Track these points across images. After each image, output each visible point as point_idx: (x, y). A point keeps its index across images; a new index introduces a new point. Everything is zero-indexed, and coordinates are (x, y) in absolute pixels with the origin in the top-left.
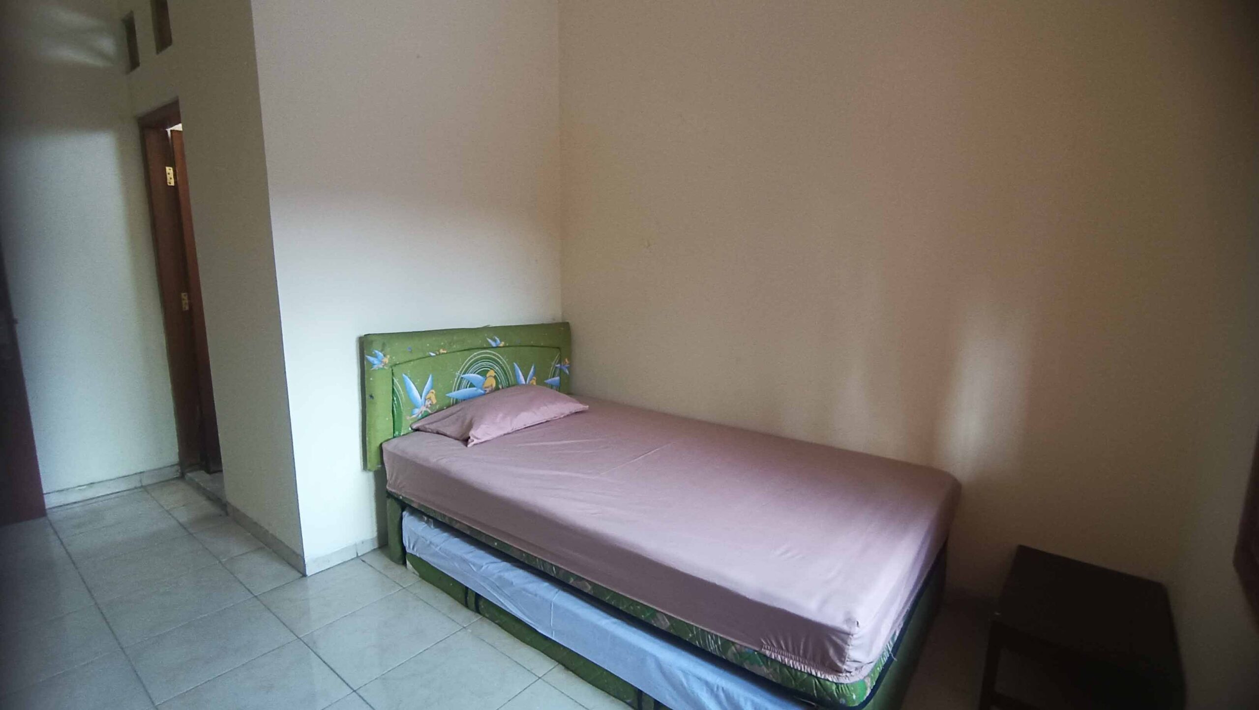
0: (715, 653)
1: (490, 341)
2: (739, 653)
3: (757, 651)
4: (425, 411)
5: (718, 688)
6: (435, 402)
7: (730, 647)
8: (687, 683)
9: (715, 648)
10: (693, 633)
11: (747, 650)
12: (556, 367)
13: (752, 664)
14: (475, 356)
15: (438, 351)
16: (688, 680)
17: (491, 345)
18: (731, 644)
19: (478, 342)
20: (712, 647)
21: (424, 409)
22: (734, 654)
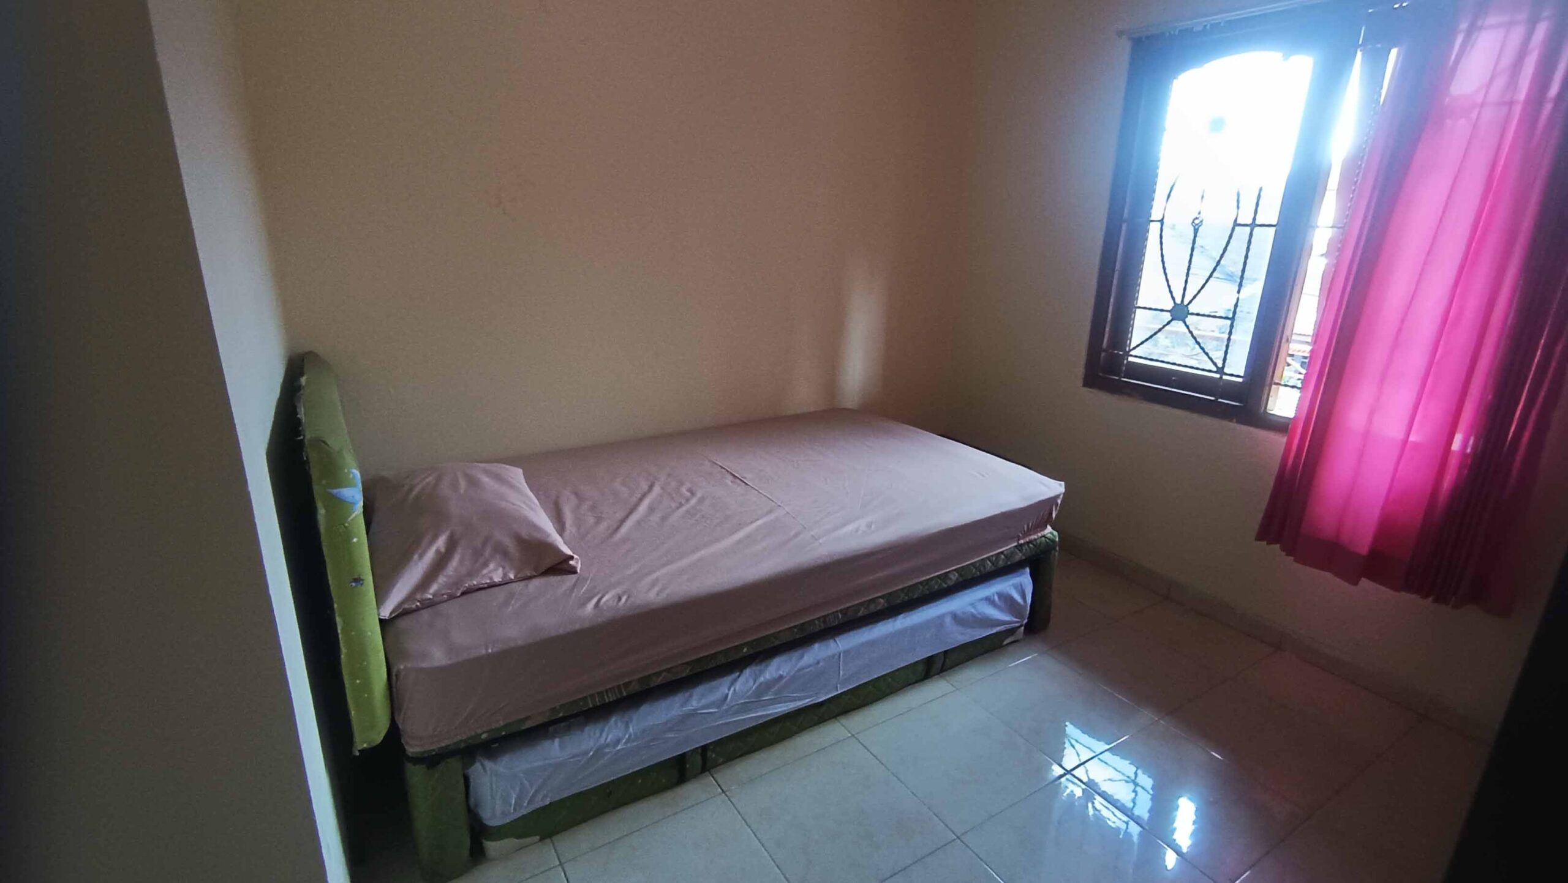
2: (1006, 557)
3: (1015, 546)
10: (976, 567)
13: (1013, 558)
18: (1001, 554)
22: (1003, 560)
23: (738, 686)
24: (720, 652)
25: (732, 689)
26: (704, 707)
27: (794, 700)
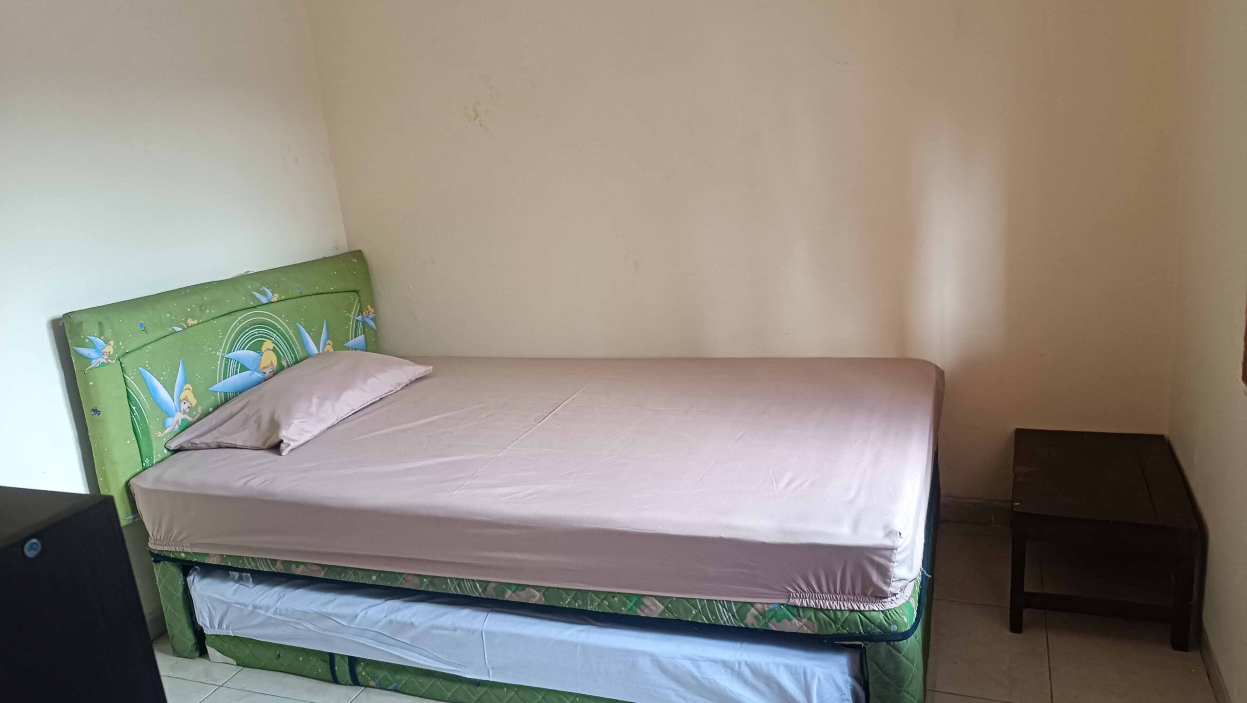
0: (730, 624)
1: (257, 295)
2: (761, 614)
3: (783, 604)
4: (183, 420)
5: (739, 664)
6: (194, 402)
7: (749, 610)
8: (699, 671)
9: (729, 617)
10: (696, 608)
11: (771, 606)
12: (357, 321)
13: (779, 621)
14: (240, 322)
15: (186, 322)
16: (698, 667)
17: (259, 300)
18: (750, 606)
19: (241, 301)
20: (725, 619)
21: (179, 416)
22: (756, 617)
23: (371, 612)
24: (351, 568)
25: (365, 611)
26: (336, 615)
27: (439, 660)
